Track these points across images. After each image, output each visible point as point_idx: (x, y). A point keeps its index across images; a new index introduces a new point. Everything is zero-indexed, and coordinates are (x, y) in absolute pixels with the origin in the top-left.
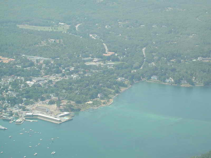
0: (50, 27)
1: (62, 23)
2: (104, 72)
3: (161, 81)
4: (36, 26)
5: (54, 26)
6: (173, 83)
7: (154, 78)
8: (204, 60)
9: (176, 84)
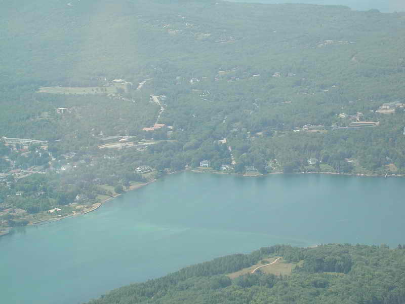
0: (95, 88)
1: (119, 79)
2: (124, 158)
3: (214, 169)
4: (73, 88)
5: (104, 85)
6: (232, 172)
7: (204, 164)
8: (311, 129)
9: (236, 172)
